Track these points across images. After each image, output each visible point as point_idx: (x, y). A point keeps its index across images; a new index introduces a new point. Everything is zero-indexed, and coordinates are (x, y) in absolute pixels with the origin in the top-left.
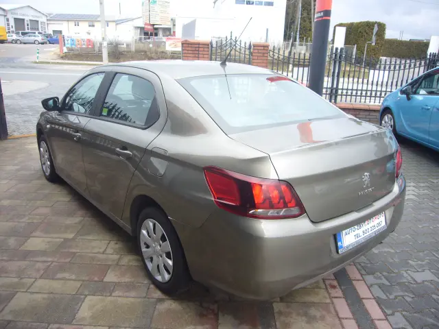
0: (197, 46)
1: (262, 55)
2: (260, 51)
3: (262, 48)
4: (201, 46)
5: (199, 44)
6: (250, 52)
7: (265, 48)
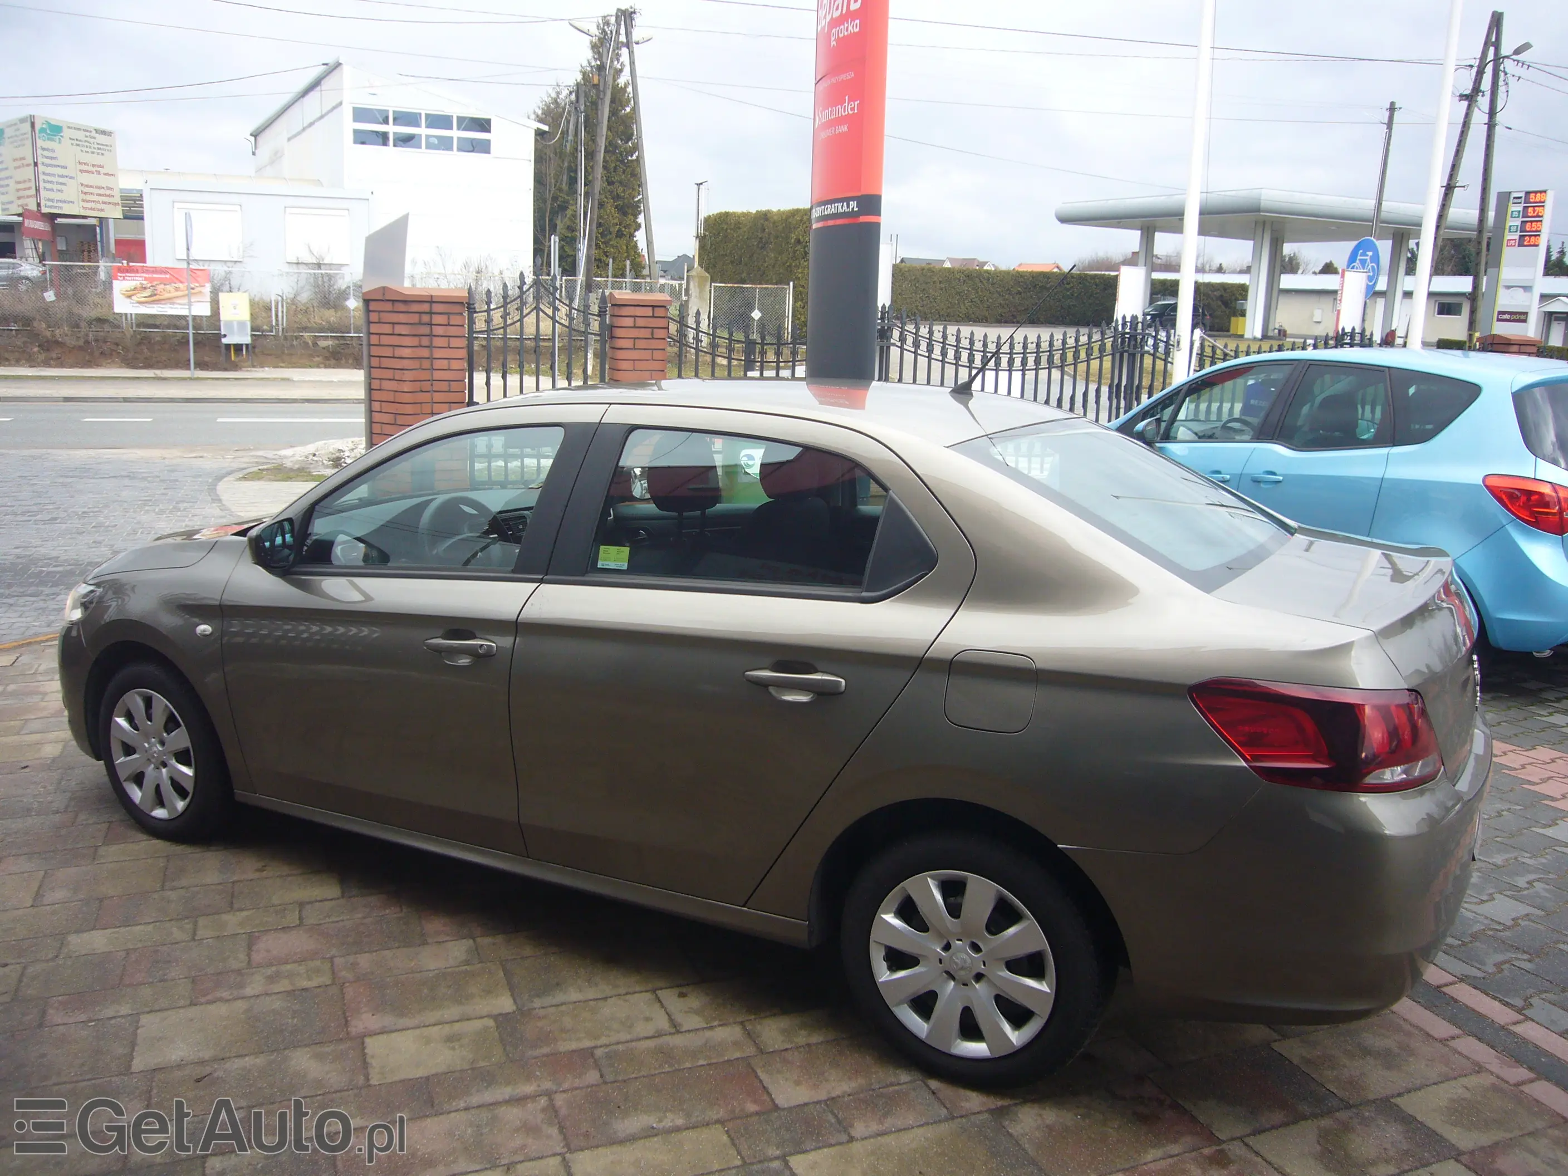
0: (426, 307)
1: (646, 333)
2: (640, 322)
3: (649, 312)
4: (437, 308)
5: (431, 301)
6: (602, 324)
7: (659, 312)
